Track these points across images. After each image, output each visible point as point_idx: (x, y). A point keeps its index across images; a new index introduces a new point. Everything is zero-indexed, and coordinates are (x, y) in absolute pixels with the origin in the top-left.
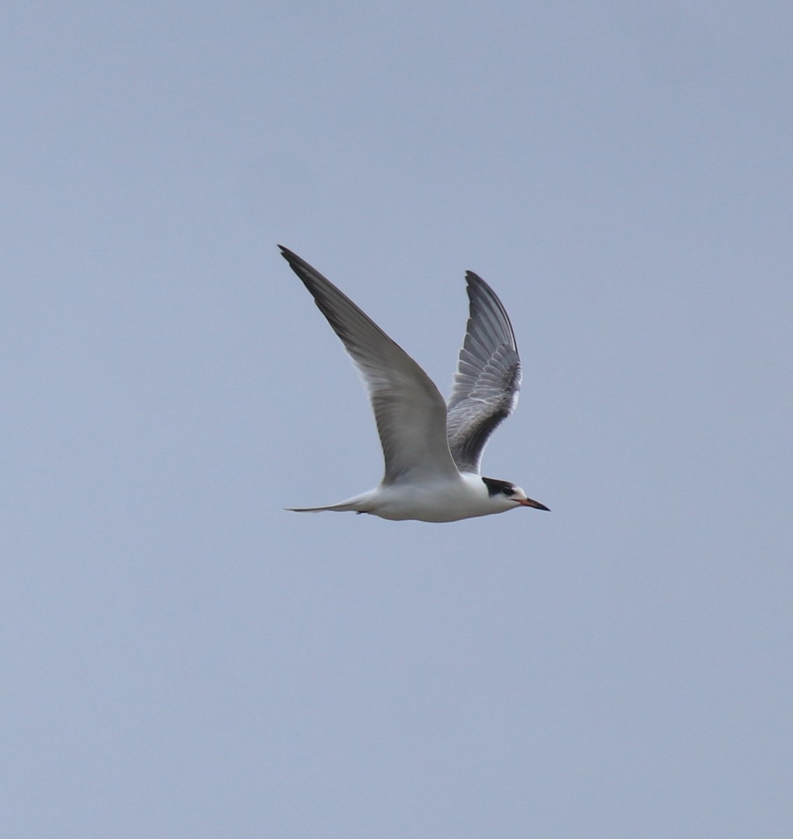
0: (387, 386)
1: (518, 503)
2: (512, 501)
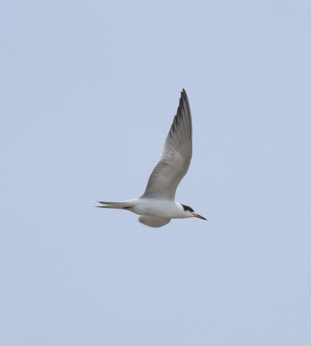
1: (194, 215)
2: (192, 215)
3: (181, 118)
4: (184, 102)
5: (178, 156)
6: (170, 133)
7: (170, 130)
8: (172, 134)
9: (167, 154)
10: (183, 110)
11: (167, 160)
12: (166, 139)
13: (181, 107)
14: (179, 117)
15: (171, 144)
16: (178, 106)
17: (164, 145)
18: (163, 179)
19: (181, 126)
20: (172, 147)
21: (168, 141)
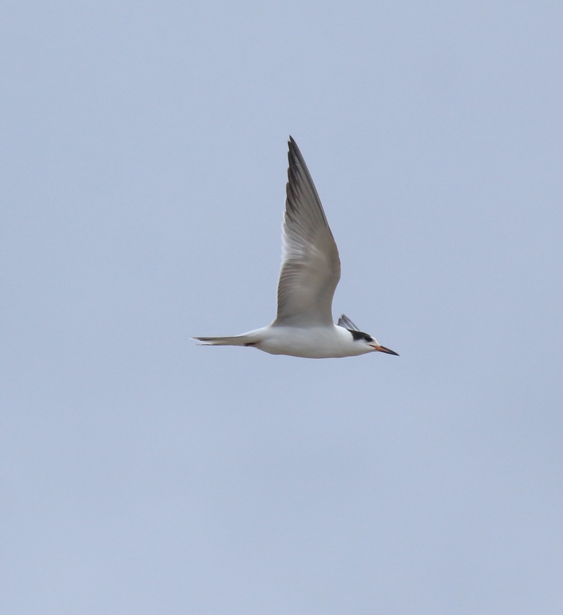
0: (300, 257)
1: (374, 348)
2: (371, 347)
3: (298, 188)
4: (296, 159)
5: (314, 250)
6: (287, 213)
7: (287, 209)
8: (292, 215)
9: (296, 250)
10: (297, 173)
11: (296, 259)
12: (284, 224)
13: (293, 168)
14: (295, 186)
15: (297, 233)
16: (288, 166)
17: (284, 236)
18: (302, 290)
19: (301, 201)
20: (299, 237)
21: (290, 228)
